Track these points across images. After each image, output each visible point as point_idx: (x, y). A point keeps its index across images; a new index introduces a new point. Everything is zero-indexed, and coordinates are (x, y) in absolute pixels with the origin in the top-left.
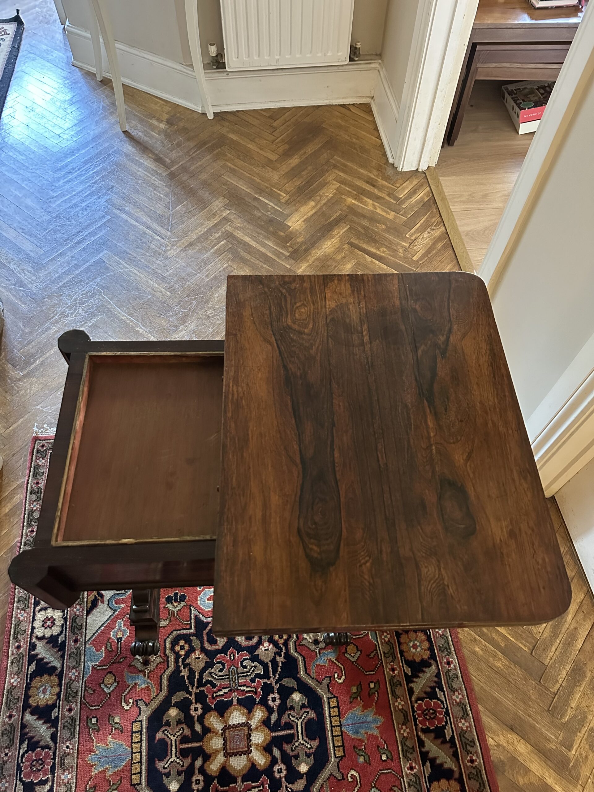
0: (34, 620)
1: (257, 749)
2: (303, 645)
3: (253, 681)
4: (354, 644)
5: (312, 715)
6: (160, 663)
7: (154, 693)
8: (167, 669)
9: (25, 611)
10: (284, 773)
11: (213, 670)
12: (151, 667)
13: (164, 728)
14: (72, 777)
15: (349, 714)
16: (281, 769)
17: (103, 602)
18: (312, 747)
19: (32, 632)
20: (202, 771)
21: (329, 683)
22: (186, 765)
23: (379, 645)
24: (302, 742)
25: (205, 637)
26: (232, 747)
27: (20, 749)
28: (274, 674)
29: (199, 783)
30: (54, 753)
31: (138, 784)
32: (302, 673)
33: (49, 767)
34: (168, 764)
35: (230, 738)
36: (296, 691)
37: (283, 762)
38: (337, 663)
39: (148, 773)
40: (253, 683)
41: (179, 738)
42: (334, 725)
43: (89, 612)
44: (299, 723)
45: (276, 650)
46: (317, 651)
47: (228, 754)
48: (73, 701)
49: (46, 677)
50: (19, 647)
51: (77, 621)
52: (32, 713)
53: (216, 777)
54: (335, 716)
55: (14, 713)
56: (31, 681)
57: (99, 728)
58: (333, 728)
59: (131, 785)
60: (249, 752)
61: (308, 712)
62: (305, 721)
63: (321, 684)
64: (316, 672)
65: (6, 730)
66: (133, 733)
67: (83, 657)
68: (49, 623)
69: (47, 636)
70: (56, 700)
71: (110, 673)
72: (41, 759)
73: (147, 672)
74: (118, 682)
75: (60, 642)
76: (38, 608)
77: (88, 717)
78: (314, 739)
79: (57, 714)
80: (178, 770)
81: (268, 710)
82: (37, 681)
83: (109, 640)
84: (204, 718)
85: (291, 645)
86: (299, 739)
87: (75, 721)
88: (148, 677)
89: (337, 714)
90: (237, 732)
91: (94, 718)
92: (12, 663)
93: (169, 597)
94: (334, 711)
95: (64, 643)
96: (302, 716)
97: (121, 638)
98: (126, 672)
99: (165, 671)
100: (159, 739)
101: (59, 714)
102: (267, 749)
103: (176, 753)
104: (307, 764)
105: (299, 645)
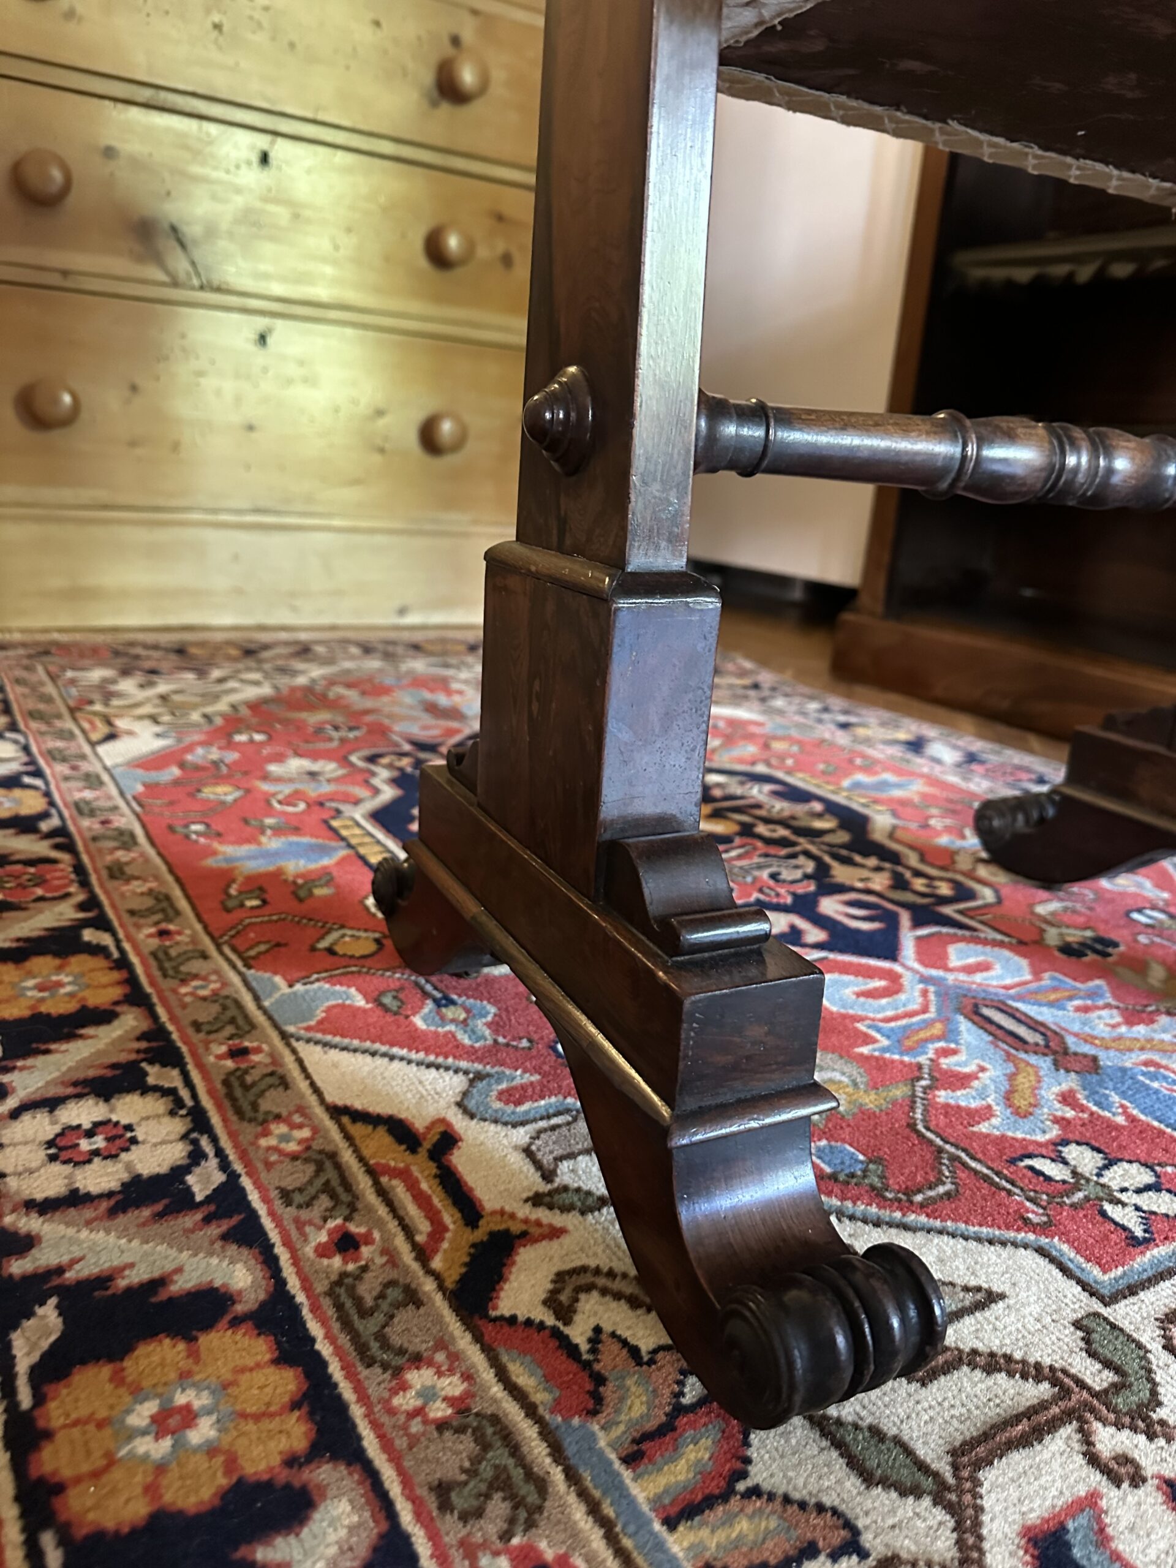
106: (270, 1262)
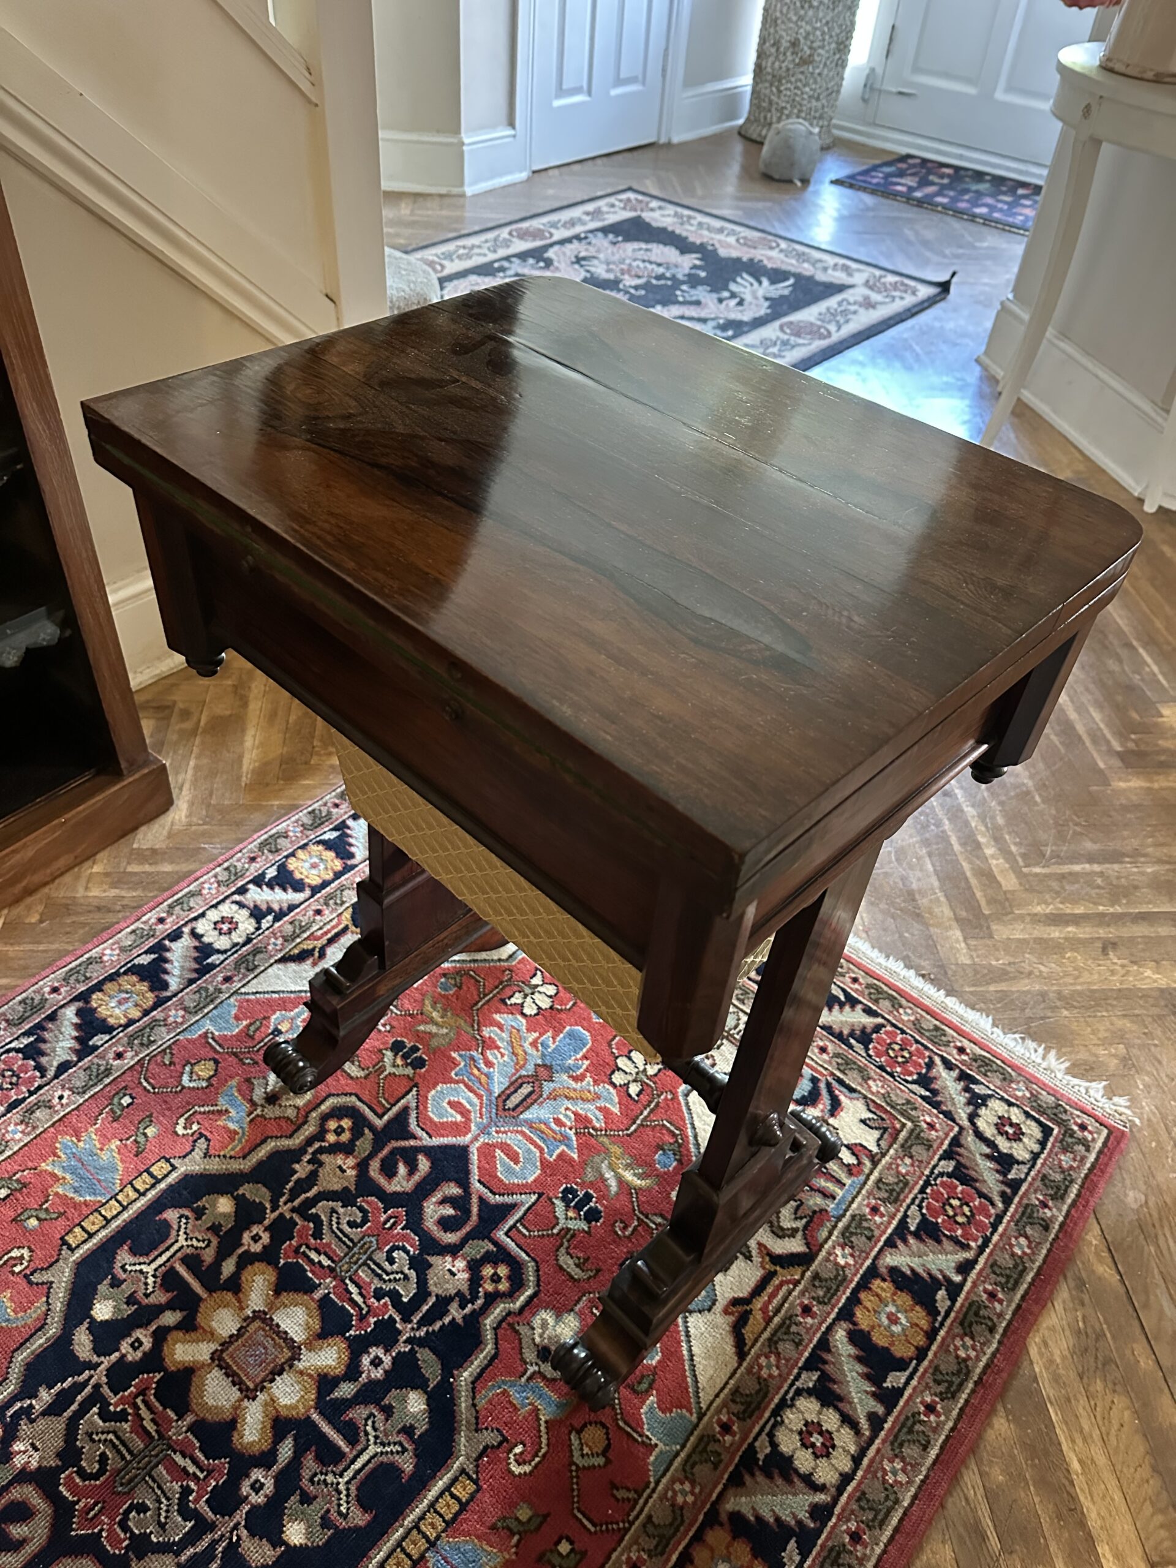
0: (215, 906)
1: (266, 1404)
2: (517, 1332)
3: (379, 1294)
4: (607, 1434)
5: (407, 1464)
6: (288, 1118)
7: (232, 1149)
8: (286, 1137)
9: (219, 886)
10: (258, 1499)
11: (341, 1210)
12: (271, 1112)
13: (186, 1212)
14: (20, 1140)
15: (468, 1544)
16: (263, 1485)
17: (314, 964)
18: (345, 1516)
19: (195, 919)
20: (160, 1336)
21: (493, 1447)
22: (152, 1300)
23: (654, 1491)
24: (342, 1487)
25: (385, 1152)
26: (236, 1356)
27: (17, 1039)
28: (422, 1323)
29: (135, 1349)
30: (40, 1088)
31: (70, 1248)
32: (465, 1374)
33: (15, 1097)
34: (134, 1268)
35: (250, 1338)
36: (426, 1392)
37: (277, 1479)
38: (542, 1428)
39: (98, 1248)
40: (374, 1297)
41: (189, 1251)
42: (423, 1528)
43: (283, 960)
44: (372, 1449)
45: (465, 1288)
46: (532, 1369)
47: (221, 1359)
48: (135, 1048)
49: (143, 987)
50: (161, 921)
51: (259, 956)
52: (79, 1013)
53: (165, 1370)
54: (441, 1516)
55: (62, 990)
56: (125, 973)
57: (120, 1116)
58: (415, 1532)
59: (62, 1239)
60: (249, 1394)
61: (404, 1450)
62: (384, 1459)
63: (477, 1431)
64: (490, 1402)
65: (32, 999)
66: (147, 1171)
67: (212, 1006)
68: (225, 927)
69: (206, 940)
70: (121, 1026)
71: (216, 1062)
72: (19, 1077)
73: (259, 1111)
74: (210, 1085)
75: (209, 961)
76: (236, 897)
77: (125, 1088)
78: (364, 1507)
79: (99, 1043)
80: (135, 1292)
81: (348, 1367)
82: (128, 982)
83: (265, 1018)
84: (252, 1263)
85: (498, 1311)
86: (341, 1476)
87: (107, 1076)
88: (251, 1121)
89: (448, 1517)
90: (269, 1343)
91: (132, 1098)
92: (134, 931)
93: (403, 1042)
94: (448, 1505)
95: (213, 966)
96: (389, 1444)
97: (280, 1032)
98: (234, 1082)
99: (281, 1137)
100: (165, 1220)
101: (102, 1045)
102: (280, 1425)
103: (160, 1266)
104: (309, 1534)
105: (509, 1324)
106: (830, 1328)
